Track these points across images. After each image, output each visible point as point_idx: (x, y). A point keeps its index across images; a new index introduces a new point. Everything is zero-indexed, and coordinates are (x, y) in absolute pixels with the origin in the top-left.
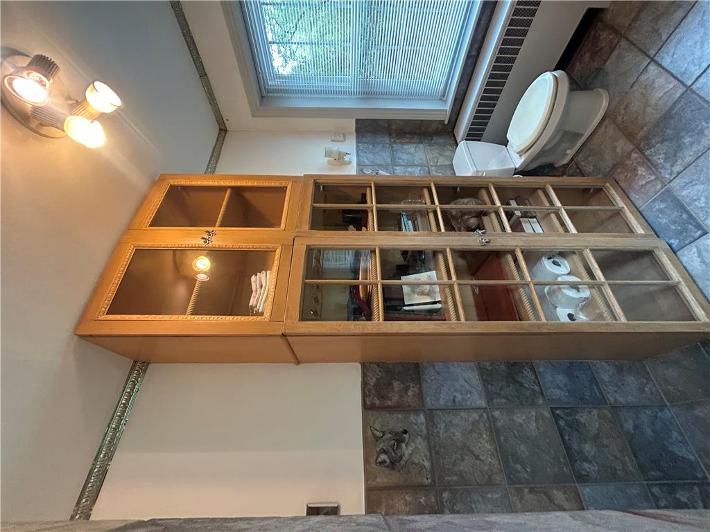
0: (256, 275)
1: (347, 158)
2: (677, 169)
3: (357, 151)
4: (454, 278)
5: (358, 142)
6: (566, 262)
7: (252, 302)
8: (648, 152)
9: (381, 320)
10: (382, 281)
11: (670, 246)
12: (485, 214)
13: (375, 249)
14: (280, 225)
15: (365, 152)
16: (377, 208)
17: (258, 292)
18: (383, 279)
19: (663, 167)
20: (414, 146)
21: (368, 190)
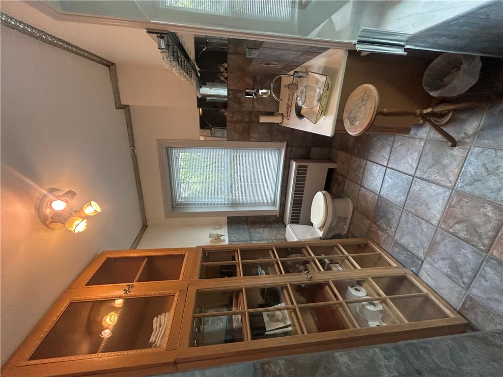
0: (158, 317)
1: (222, 238)
2: (393, 230)
3: (229, 234)
4: (295, 304)
5: (228, 229)
6: (362, 288)
7: (152, 339)
8: (378, 224)
9: (249, 340)
10: (248, 310)
11: (412, 271)
12: (308, 262)
13: (242, 288)
14: (178, 279)
15: (233, 234)
16: (242, 263)
17: (158, 330)
18: (248, 308)
19: (388, 229)
20: (262, 229)
21: (236, 253)
